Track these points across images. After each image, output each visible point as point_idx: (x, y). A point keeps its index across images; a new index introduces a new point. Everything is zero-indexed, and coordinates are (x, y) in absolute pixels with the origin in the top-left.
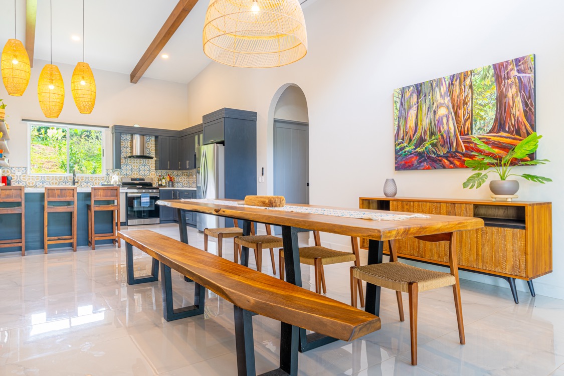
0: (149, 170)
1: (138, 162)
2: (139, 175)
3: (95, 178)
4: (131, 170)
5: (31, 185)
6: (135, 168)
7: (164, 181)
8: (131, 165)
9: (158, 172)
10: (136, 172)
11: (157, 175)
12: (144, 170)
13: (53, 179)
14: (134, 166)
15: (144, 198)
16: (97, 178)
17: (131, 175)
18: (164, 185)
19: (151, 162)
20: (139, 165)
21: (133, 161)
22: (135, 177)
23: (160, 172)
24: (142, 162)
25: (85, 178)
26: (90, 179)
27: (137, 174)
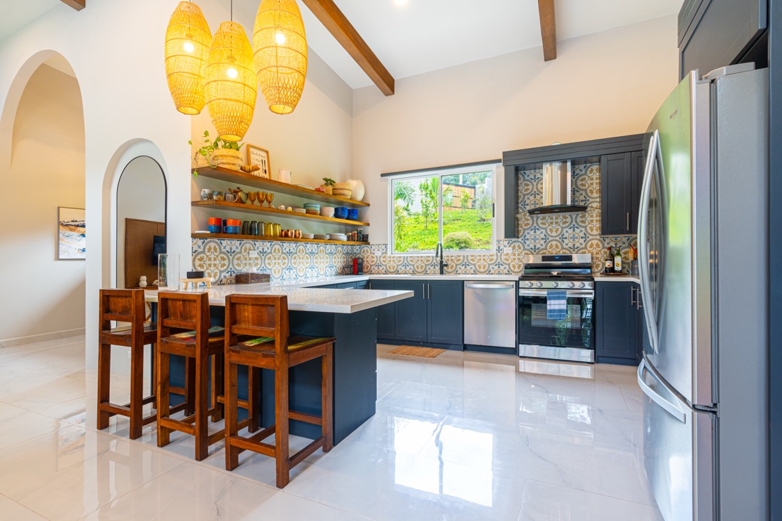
0: (585, 237)
1: (559, 220)
2: (563, 248)
3: (478, 258)
4: (545, 239)
5: (392, 270)
6: (554, 234)
7: (618, 260)
8: (546, 229)
9: (607, 241)
10: (554, 243)
11: (604, 247)
12: (574, 238)
13: (418, 261)
14: (551, 231)
15: (553, 302)
16: (482, 258)
17: (546, 249)
18: (618, 268)
19: (589, 219)
20: (563, 228)
21: (549, 221)
22: (554, 252)
23: (611, 241)
24: (569, 220)
25: (462, 258)
26: (470, 258)
27: (557, 246)
